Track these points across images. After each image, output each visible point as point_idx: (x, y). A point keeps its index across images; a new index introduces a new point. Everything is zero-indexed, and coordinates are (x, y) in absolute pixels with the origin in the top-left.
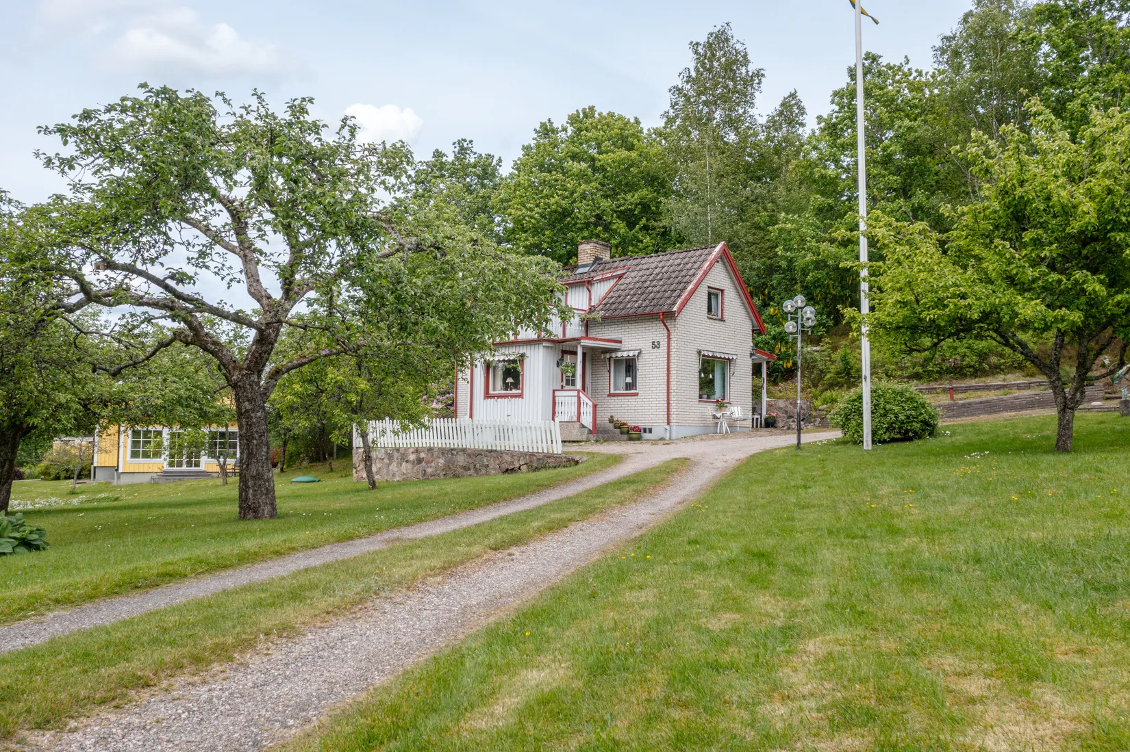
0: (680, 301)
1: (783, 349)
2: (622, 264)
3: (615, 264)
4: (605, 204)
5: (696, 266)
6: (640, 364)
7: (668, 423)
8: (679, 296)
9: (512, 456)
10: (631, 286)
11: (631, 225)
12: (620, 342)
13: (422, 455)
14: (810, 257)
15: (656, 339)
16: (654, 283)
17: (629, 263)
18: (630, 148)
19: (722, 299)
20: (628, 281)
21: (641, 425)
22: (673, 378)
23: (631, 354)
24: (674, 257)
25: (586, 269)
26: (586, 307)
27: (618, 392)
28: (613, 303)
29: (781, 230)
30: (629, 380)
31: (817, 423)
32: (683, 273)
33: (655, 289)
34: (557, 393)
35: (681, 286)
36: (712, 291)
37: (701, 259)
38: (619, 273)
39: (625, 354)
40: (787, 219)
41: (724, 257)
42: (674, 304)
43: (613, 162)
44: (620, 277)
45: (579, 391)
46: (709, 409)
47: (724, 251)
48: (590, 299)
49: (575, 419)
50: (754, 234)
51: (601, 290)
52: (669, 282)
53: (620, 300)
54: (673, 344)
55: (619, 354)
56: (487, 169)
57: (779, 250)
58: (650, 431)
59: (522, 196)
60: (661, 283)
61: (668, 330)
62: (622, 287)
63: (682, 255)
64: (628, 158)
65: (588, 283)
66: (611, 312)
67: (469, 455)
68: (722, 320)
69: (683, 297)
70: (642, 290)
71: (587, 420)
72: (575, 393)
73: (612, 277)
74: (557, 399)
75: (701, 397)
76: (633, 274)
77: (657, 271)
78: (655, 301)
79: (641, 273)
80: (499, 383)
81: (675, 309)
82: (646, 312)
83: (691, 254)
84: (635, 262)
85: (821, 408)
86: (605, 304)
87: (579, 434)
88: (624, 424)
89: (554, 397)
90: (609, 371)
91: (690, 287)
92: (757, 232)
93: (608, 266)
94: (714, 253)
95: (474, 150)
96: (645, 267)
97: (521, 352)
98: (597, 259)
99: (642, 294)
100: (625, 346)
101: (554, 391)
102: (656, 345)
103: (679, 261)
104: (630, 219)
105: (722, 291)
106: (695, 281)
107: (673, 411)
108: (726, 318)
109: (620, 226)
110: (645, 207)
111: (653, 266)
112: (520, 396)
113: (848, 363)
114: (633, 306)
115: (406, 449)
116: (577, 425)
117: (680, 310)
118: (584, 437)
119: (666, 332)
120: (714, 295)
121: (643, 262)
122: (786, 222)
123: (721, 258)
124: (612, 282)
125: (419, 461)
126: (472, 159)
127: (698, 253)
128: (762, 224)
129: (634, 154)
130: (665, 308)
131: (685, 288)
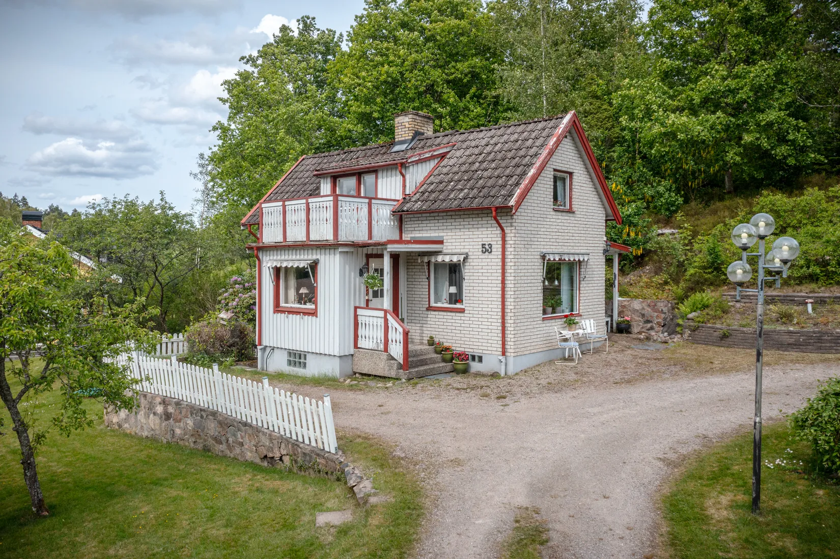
0: (518, 192)
1: (633, 235)
2: (446, 140)
3: (438, 140)
4: (436, 74)
5: (538, 143)
6: (467, 272)
7: (504, 353)
8: (517, 184)
9: (271, 440)
10: (455, 169)
11: (461, 95)
12: (441, 242)
13: (171, 409)
14: (657, 129)
15: (487, 241)
16: (485, 165)
17: (454, 139)
18: (461, 17)
19: (571, 184)
20: (452, 162)
21: (469, 351)
22: (509, 293)
23: (455, 259)
24: (509, 131)
25: (403, 147)
26: (399, 196)
27: (439, 305)
28: (432, 192)
29: (624, 97)
30: (453, 290)
31: (686, 336)
32: (522, 153)
33: (486, 174)
34: (359, 312)
35: (519, 170)
36: (559, 174)
37: (545, 134)
38: (441, 151)
39: (447, 259)
40: (631, 86)
41: (575, 130)
42: (510, 195)
43: (443, 31)
44: (443, 156)
45: (386, 312)
46: (556, 328)
47: (574, 124)
48: (404, 186)
49: (382, 347)
50: (591, 104)
51: (417, 175)
52: (504, 164)
53: (441, 187)
54: (510, 249)
55: (440, 259)
56: (328, 46)
57: (624, 120)
58: (480, 359)
59: (354, 67)
60: (493, 165)
61: (503, 230)
62: (445, 170)
63: (519, 129)
64: (458, 27)
65: (401, 166)
66: (429, 203)
67: (221, 423)
68: (570, 211)
69: (522, 186)
70: (469, 174)
71: (397, 350)
72: (381, 314)
73: (433, 157)
74: (360, 318)
75: (545, 312)
76: (458, 153)
77: (489, 149)
78: (485, 190)
79: (468, 153)
80: (292, 293)
81: (512, 202)
82: (474, 205)
83: (531, 126)
84: (463, 137)
85: (690, 316)
86: (423, 193)
87: (387, 368)
88: (447, 349)
89: (356, 316)
90: (428, 278)
91: (532, 172)
92: (594, 101)
93: (429, 142)
94: (562, 126)
95: (317, 27)
96: (473, 144)
97: (314, 257)
98: (417, 134)
99: (469, 180)
100: (447, 247)
101: (356, 308)
102: (486, 249)
103: (516, 136)
104: (461, 88)
105: (571, 174)
106: (538, 164)
107: (510, 337)
108: (575, 208)
109: (451, 96)
110: (475, 76)
111: (484, 142)
112: (314, 313)
113: (717, 257)
114: (456, 198)
115: (154, 397)
116: (384, 356)
117: (519, 203)
118: (393, 374)
119: (499, 231)
120: (562, 179)
121: (471, 137)
122: (630, 88)
123: (570, 132)
124: (433, 164)
125: (167, 416)
126: (315, 35)
127: (540, 125)
128: (599, 93)
129: (463, 23)
130: (499, 202)
131: (524, 173)
